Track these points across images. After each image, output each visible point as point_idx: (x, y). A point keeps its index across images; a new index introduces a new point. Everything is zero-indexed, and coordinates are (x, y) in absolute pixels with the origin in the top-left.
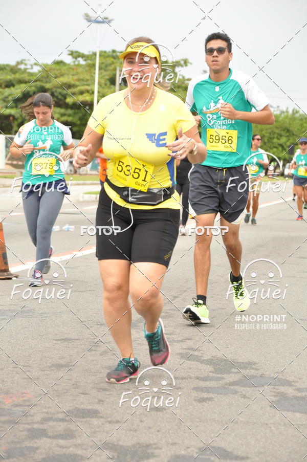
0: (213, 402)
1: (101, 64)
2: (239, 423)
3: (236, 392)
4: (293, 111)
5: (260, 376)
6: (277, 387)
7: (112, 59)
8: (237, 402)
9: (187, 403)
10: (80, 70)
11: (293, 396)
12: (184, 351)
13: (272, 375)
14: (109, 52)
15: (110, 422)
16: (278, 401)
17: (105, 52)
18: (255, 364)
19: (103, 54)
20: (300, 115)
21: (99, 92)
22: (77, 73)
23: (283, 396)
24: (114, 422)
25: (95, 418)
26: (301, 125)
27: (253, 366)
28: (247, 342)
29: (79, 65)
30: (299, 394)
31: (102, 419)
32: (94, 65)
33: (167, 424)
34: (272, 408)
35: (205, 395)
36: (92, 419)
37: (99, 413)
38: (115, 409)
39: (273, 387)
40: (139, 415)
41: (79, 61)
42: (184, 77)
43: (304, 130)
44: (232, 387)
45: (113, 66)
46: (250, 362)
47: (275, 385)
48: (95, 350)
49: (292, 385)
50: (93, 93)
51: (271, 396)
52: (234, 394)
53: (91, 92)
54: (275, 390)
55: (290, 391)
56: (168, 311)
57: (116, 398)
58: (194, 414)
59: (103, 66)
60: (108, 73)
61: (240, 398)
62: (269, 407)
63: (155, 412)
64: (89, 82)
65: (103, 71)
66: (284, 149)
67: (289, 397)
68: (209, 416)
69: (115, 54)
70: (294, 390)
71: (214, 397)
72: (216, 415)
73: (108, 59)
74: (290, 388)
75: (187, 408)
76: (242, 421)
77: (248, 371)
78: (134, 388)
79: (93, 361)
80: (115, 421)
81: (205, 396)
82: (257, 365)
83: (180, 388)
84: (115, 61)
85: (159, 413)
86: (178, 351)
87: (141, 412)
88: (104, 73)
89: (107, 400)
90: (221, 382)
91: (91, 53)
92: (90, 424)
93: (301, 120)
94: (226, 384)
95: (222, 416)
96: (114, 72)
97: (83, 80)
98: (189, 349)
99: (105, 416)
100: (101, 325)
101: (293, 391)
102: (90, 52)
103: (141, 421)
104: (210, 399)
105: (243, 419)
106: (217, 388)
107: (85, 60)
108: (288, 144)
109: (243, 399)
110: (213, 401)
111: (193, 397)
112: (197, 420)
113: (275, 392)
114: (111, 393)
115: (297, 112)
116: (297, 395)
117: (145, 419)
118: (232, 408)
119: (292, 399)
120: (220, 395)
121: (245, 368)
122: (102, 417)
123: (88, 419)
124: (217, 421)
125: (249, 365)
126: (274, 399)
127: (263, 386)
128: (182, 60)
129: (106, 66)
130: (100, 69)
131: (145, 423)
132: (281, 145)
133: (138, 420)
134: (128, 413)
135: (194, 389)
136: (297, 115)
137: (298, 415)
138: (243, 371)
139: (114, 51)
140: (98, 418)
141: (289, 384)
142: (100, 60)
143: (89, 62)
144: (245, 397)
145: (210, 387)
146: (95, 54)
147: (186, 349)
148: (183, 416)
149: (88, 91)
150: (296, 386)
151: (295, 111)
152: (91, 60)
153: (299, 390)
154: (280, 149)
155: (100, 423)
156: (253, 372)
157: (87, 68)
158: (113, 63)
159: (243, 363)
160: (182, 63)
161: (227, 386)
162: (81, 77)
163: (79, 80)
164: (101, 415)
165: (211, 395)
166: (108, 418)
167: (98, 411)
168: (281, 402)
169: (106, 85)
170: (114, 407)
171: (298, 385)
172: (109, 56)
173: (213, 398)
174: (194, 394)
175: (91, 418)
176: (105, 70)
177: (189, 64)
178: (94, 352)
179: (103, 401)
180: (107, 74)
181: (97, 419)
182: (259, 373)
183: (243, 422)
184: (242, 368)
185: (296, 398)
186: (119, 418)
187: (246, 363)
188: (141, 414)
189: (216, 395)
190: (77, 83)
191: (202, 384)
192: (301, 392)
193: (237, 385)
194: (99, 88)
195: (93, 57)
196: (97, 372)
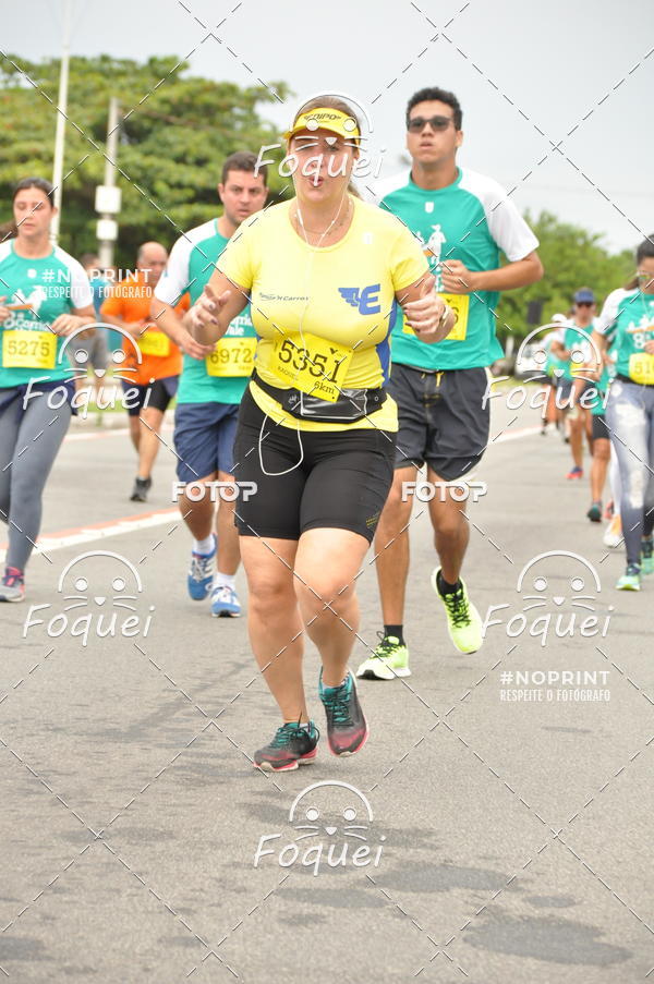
0: (325, 926)
1: (72, 88)
2: (387, 980)
3: (380, 904)
4: (542, 216)
5: (444, 865)
6: (482, 893)
7: (99, 79)
8: (382, 928)
9: (261, 928)
10: (20, 102)
11: (521, 917)
12: (258, 799)
13: (471, 863)
14: (94, 60)
15: (68, 971)
16: (484, 927)
17: (83, 60)
18: (430, 833)
19: (79, 66)
20: (559, 228)
21: (66, 159)
22: (13, 111)
23: (496, 914)
24: (78, 971)
25: (33, 959)
26: (561, 252)
27: (426, 840)
28: (410, 779)
29: (18, 91)
30: (536, 913)
31: (49, 964)
32: (55, 92)
33: (208, 979)
34: (467, 945)
35: (306, 908)
36: (26, 964)
37: (44, 948)
38: (82, 938)
39: (472, 892)
40: (141, 955)
41: (18, 81)
42: (274, 128)
43: (566, 263)
44: (372, 891)
45: (101, 97)
46: (417, 830)
47: (477, 889)
48: (38, 793)
49: (520, 889)
50: (51, 160)
51: (468, 914)
52: (376, 907)
53: (45, 157)
54: (477, 900)
55: (514, 904)
56: (221, 700)
57: (85, 912)
58: (278, 956)
59: (78, 94)
60: (89, 112)
61: (390, 918)
62: (461, 940)
63: (181, 949)
64: (42, 134)
65: (76, 106)
66: (516, 309)
67: (512, 920)
68: (312, 960)
69: (106, 66)
70: (523, 900)
71: (326, 913)
72: (330, 959)
73: (89, 77)
74: (514, 895)
75: (261, 939)
76: (393, 975)
77: (411, 851)
78: (131, 887)
79: (32, 818)
80: (81, 967)
81: (305, 912)
82: (434, 838)
83: (245, 890)
84: (107, 82)
85: (188, 951)
86: (242, 799)
87: (147, 948)
88: (80, 112)
89: (65, 916)
90: (345, 877)
91: (48, 62)
92: (19, 974)
93: (561, 239)
94: (358, 882)
95: (344, 960)
96: (103, 110)
97: (26, 127)
98: (268, 794)
99: (57, 956)
100: (56, 730)
101: (522, 904)
102: (44, 58)
103: (146, 970)
104: (316, 919)
105: (396, 971)
106: (335, 891)
107: (34, 79)
108: (528, 297)
109: (397, 920)
110: (325, 922)
111: (274, 913)
112: (285, 969)
113: (477, 905)
114: (75, 898)
115: (551, 220)
116: (532, 914)
117: (155, 964)
118: (371, 940)
119: (519, 923)
120: (342, 910)
121: (406, 844)
122: (49, 958)
123: (15, 962)
124: (333, 972)
125: (415, 836)
126: (474, 922)
127: (448, 890)
128: (274, 85)
129: (86, 94)
130: (71, 100)
131: (155, 975)
132: (510, 301)
133: (137, 966)
134: (114, 950)
135: (278, 892)
136: (551, 228)
137: (531, 963)
138: (399, 852)
139: (105, 59)
140: (40, 960)
141: (512, 885)
142: (70, 78)
143: (43, 83)
144: (403, 915)
145: (318, 890)
146: (57, 64)
147: (261, 793)
148: (249, 958)
149: (38, 156)
150: (529, 891)
151: (546, 217)
152: (48, 78)
153: (537, 901)
154: (508, 308)
155: (44, 974)
156: (423, 855)
157: (39, 99)
158: (102, 88)
159: (401, 832)
160: (273, 91)
161: (358, 888)
162: (24, 120)
163: (17, 127)
164: (48, 953)
165: (320, 909)
166: (65, 960)
167: (40, 942)
168: (493, 931)
169: (83, 140)
170: (81, 934)
171: (537, 889)
172: (91, 71)
173: (324, 917)
174: (278, 904)
175: (23, 958)
176: (83, 105)
177: (288, 97)
178: (34, 798)
179: (54, 919)
180: (88, 116)
181: (36, 962)
182: (440, 856)
183: (395, 978)
184: (397, 844)
185: (529, 921)
186: (90, 962)
187: (408, 833)
188: (147, 951)
189: (332, 909)
190: (13, 134)
191: (299, 881)
192: (542, 906)
193: (384, 885)
194: (66, 149)
195: (54, 71)
196: (41, 847)
